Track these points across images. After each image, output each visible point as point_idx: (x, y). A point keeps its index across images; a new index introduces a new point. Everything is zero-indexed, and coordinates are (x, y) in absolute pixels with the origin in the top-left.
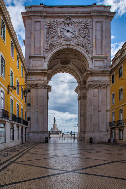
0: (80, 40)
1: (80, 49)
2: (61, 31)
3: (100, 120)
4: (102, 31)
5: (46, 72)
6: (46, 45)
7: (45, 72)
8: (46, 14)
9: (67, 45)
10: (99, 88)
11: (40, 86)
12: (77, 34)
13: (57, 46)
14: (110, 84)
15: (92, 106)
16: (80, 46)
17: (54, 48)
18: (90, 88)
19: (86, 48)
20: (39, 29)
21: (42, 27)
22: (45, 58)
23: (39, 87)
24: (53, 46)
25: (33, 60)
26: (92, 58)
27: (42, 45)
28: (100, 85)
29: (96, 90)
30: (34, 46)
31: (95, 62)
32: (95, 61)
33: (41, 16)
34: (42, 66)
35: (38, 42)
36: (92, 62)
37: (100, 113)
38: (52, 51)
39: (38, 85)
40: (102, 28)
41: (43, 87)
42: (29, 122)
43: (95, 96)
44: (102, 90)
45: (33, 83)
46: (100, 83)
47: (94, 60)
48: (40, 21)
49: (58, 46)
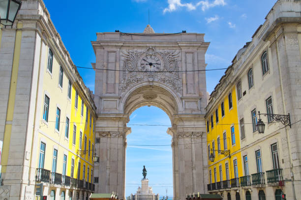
0: (166, 75)
1: (167, 86)
2: (142, 64)
3: (195, 180)
4: (193, 64)
5: (122, 116)
6: (123, 82)
7: (120, 116)
8: (122, 44)
9: (149, 81)
10: (192, 136)
11: (114, 135)
12: (162, 68)
13: (136, 83)
14: (204, 131)
15: (184, 162)
16: (166, 83)
17: (132, 85)
18: (180, 137)
19: (174, 85)
20: (114, 61)
21: (118, 60)
22: (120, 98)
23: (112, 136)
24: (132, 83)
25: (105, 101)
26: (181, 99)
27: (117, 82)
28: (192, 133)
29: (188, 140)
30: (107, 83)
31: (185, 104)
32: (186, 102)
33: (116, 46)
34: (116, 108)
35: (112, 77)
36: (181, 103)
37: (194, 171)
38: (129, 90)
39: (111, 133)
40: (193, 60)
41: (117, 136)
42: (96, 184)
43: (187, 148)
44: (195, 139)
45: (103, 131)
46: (193, 131)
47: (184, 101)
48: (115, 52)
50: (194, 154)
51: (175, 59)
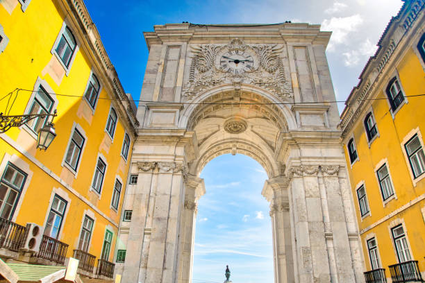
0: (264, 75)
1: (265, 91)
2: (221, 62)
4: (309, 62)
5: (182, 134)
6: (189, 85)
7: (179, 134)
8: (191, 34)
9: (234, 84)
10: (320, 175)
11: (165, 168)
12: (256, 65)
13: (211, 86)
14: (342, 164)
15: (307, 223)
16: (263, 87)
17: (204, 90)
18: (295, 175)
19: (278, 89)
20: (177, 58)
21: (182, 56)
22: (182, 108)
23: (161, 171)
24: (204, 86)
25: (154, 112)
26: (293, 109)
27: (179, 84)
28: (320, 167)
29: (311, 181)
30: (162, 87)
31: (300, 118)
32: (302, 115)
33: (181, 38)
34: (174, 124)
35: (171, 79)
36: (294, 117)
37: (330, 244)
38: (199, 96)
39: (160, 165)
40: (307, 56)
41: (171, 172)
42: (118, 265)
43: (311, 196)
44: (326, 179)
45: (146, 160)
46: (321, 164)
47: (297, 113)
48: (179, 46)
49: (214, 85)
50: (326, 209)
51: (277, 54)
